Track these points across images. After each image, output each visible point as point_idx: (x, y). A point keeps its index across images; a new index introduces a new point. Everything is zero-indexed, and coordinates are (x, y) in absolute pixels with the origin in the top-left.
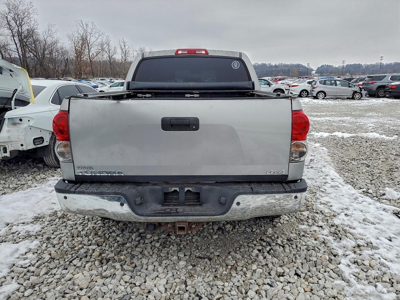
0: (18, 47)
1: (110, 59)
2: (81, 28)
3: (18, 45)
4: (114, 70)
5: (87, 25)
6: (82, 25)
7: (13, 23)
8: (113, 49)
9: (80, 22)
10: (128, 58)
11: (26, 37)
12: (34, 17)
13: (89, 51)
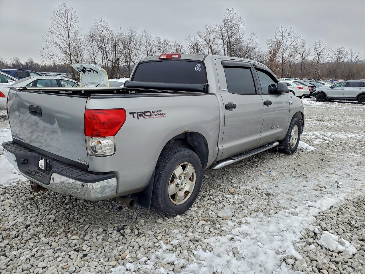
0: (226, 53)
1: (302, 60)
2: (279, 34)
3: (226, 51)
4: (305, 71)
5: (286, 30)
6: (281, 31)
7: (225, 34)
8: (307, 51)
9: (280, 28)
10: (321, 59)
11: (233, 45)
12: (242, 28)
13: (283, 53)
